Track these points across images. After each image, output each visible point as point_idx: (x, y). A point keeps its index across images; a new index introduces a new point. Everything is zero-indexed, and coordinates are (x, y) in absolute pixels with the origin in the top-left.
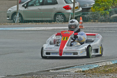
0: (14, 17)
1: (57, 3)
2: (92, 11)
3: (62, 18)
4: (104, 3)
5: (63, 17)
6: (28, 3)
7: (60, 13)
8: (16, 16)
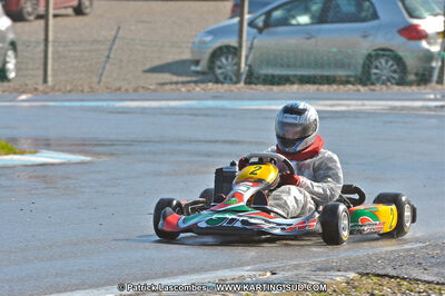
0: (218, 63)
1: (375, 16)
3: (395, 72)
5: (395, 67)
6: (268, 14)
7: (387, 53)
8: (224, 60)
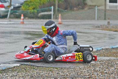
2: (22, 10)
4: (32, 3)
